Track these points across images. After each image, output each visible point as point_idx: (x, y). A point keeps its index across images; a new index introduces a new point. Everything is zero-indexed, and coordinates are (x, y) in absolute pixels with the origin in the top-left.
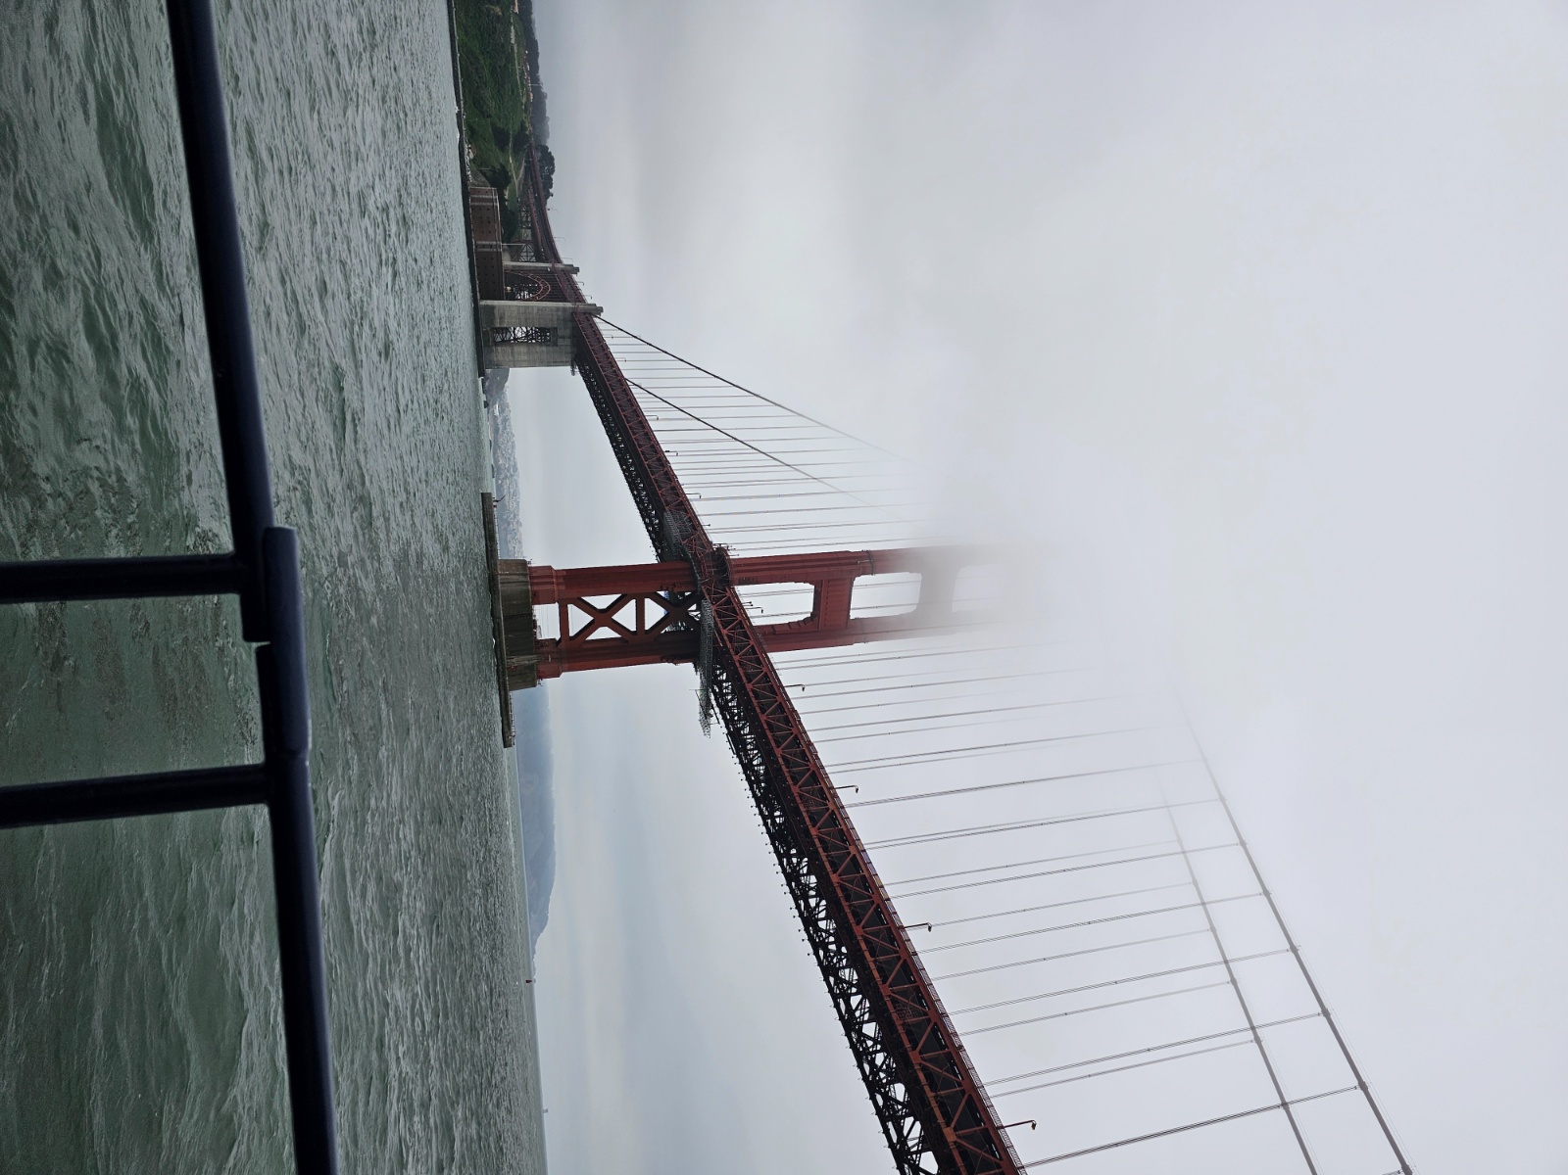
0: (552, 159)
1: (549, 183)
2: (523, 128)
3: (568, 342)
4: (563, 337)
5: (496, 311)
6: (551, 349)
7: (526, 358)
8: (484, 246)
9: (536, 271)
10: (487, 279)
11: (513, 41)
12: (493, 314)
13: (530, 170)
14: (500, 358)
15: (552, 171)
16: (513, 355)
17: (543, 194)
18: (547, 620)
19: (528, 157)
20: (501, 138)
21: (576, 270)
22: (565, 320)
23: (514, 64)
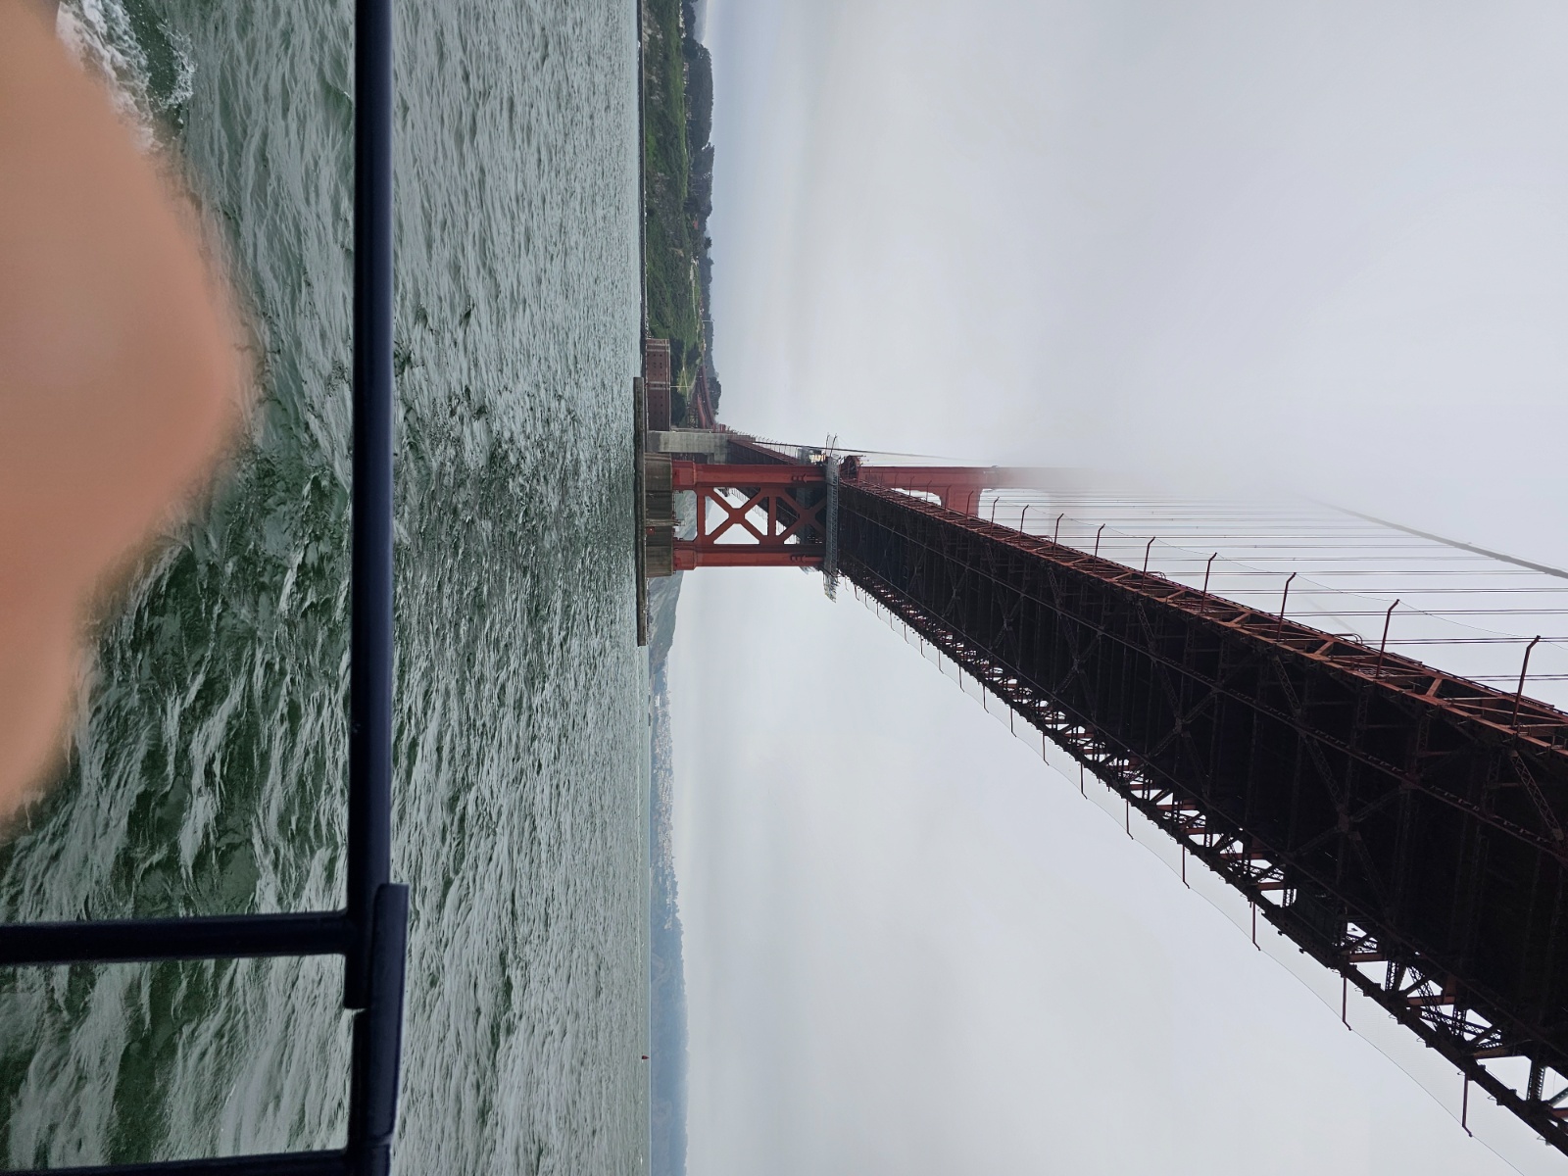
0: (720, 386)
2: (696, 346)
5: (662, 438)
8: (655, 386)
10: (656, 416)
11: (691, 277)
12: (659, 440)
13: (700, 385)
15: (719, 395)
17: (711, 410)
19: (698, 375)
22: (721, 446)
23: (691, 295)
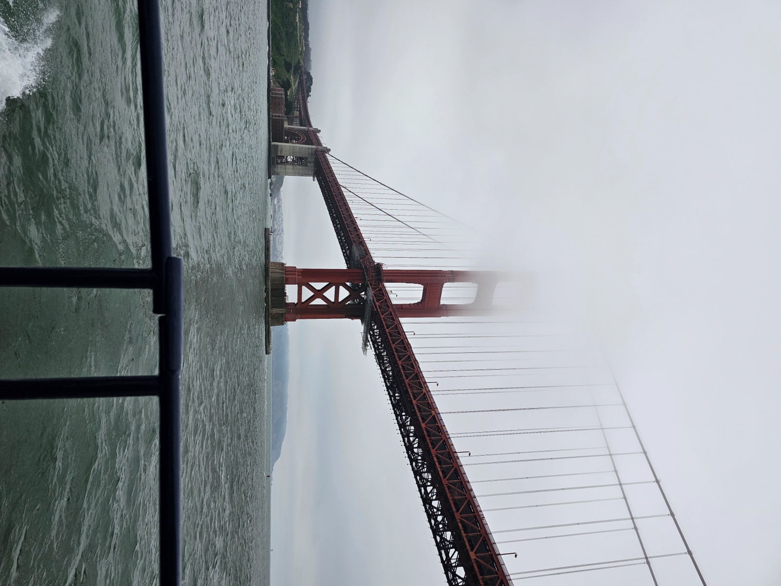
0: (312, 78)
1: (309, 90)
2: (299, 62)
3: (312, 164)
4: (310, 162)
5: (279, 148)
6: (304, 167)
7: (292, 171)
8: (276, 116)
9: (299, 130)
10: (276, 132)
11: (297, 21)
12: (277, 149)
13: (301, 83)
14: (279, 170)
15: (311, 84)
16: (285, 170)
17: (306, 95)
18: (291, 293)
19: (300, 76)
20: (288, 66)
21: (319, 131)
22: (312, 154)
23: (297, 32)
